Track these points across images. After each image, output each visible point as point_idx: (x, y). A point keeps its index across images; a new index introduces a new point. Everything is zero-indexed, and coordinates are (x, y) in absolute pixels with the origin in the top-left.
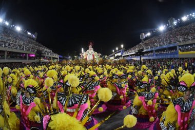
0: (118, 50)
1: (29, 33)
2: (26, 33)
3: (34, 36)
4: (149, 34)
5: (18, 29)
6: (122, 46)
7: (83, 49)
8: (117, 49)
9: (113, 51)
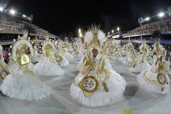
0: (114, 33)
1: (24, 16)
2: (21, 15)
3: (29, 18)
5: (13, 12)
6: (118, 29)
8: (113, 31)
9: (109, 33)
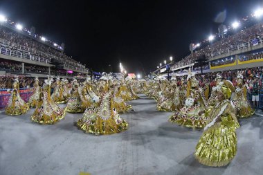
4: (198, 45)
7: (121, 64)
